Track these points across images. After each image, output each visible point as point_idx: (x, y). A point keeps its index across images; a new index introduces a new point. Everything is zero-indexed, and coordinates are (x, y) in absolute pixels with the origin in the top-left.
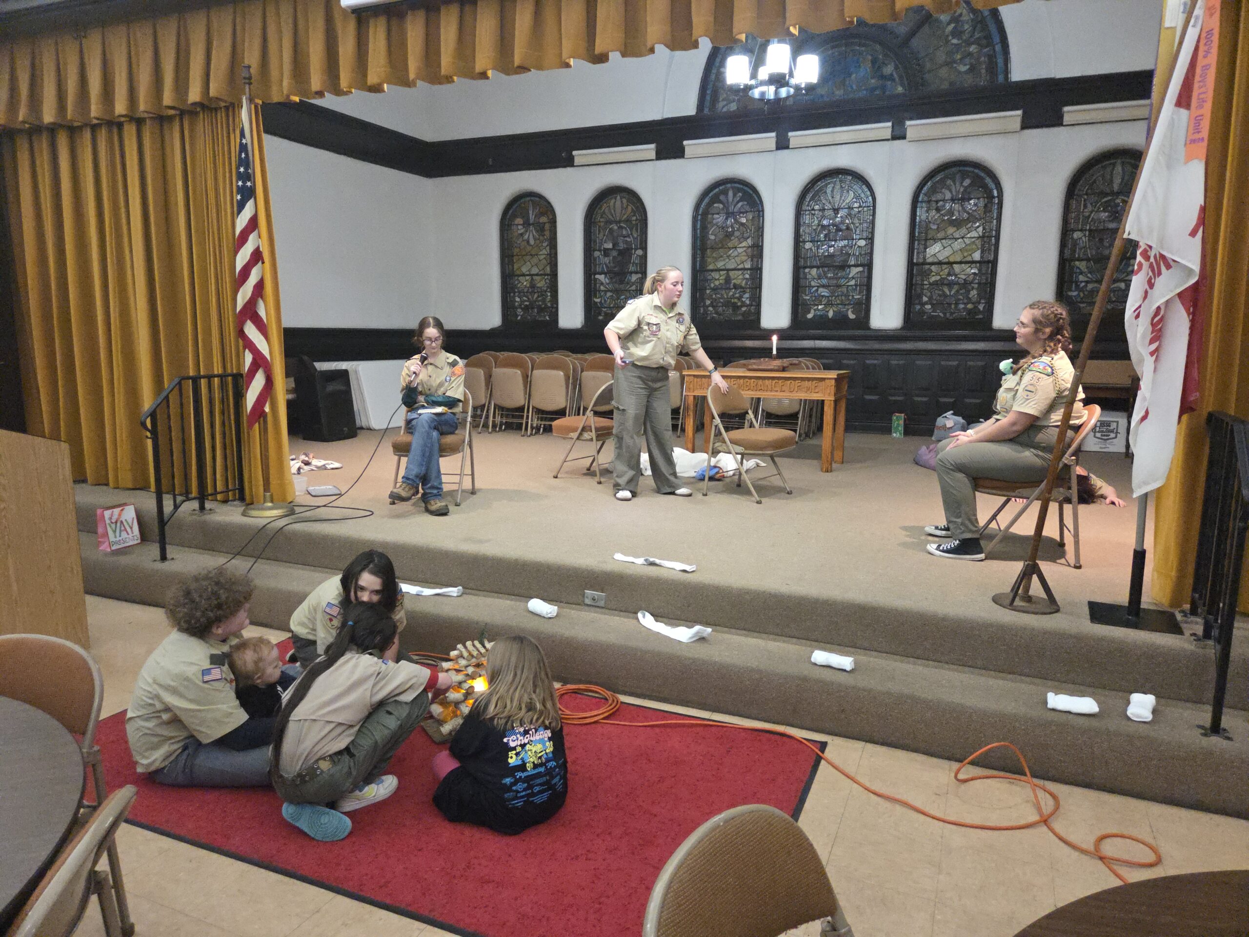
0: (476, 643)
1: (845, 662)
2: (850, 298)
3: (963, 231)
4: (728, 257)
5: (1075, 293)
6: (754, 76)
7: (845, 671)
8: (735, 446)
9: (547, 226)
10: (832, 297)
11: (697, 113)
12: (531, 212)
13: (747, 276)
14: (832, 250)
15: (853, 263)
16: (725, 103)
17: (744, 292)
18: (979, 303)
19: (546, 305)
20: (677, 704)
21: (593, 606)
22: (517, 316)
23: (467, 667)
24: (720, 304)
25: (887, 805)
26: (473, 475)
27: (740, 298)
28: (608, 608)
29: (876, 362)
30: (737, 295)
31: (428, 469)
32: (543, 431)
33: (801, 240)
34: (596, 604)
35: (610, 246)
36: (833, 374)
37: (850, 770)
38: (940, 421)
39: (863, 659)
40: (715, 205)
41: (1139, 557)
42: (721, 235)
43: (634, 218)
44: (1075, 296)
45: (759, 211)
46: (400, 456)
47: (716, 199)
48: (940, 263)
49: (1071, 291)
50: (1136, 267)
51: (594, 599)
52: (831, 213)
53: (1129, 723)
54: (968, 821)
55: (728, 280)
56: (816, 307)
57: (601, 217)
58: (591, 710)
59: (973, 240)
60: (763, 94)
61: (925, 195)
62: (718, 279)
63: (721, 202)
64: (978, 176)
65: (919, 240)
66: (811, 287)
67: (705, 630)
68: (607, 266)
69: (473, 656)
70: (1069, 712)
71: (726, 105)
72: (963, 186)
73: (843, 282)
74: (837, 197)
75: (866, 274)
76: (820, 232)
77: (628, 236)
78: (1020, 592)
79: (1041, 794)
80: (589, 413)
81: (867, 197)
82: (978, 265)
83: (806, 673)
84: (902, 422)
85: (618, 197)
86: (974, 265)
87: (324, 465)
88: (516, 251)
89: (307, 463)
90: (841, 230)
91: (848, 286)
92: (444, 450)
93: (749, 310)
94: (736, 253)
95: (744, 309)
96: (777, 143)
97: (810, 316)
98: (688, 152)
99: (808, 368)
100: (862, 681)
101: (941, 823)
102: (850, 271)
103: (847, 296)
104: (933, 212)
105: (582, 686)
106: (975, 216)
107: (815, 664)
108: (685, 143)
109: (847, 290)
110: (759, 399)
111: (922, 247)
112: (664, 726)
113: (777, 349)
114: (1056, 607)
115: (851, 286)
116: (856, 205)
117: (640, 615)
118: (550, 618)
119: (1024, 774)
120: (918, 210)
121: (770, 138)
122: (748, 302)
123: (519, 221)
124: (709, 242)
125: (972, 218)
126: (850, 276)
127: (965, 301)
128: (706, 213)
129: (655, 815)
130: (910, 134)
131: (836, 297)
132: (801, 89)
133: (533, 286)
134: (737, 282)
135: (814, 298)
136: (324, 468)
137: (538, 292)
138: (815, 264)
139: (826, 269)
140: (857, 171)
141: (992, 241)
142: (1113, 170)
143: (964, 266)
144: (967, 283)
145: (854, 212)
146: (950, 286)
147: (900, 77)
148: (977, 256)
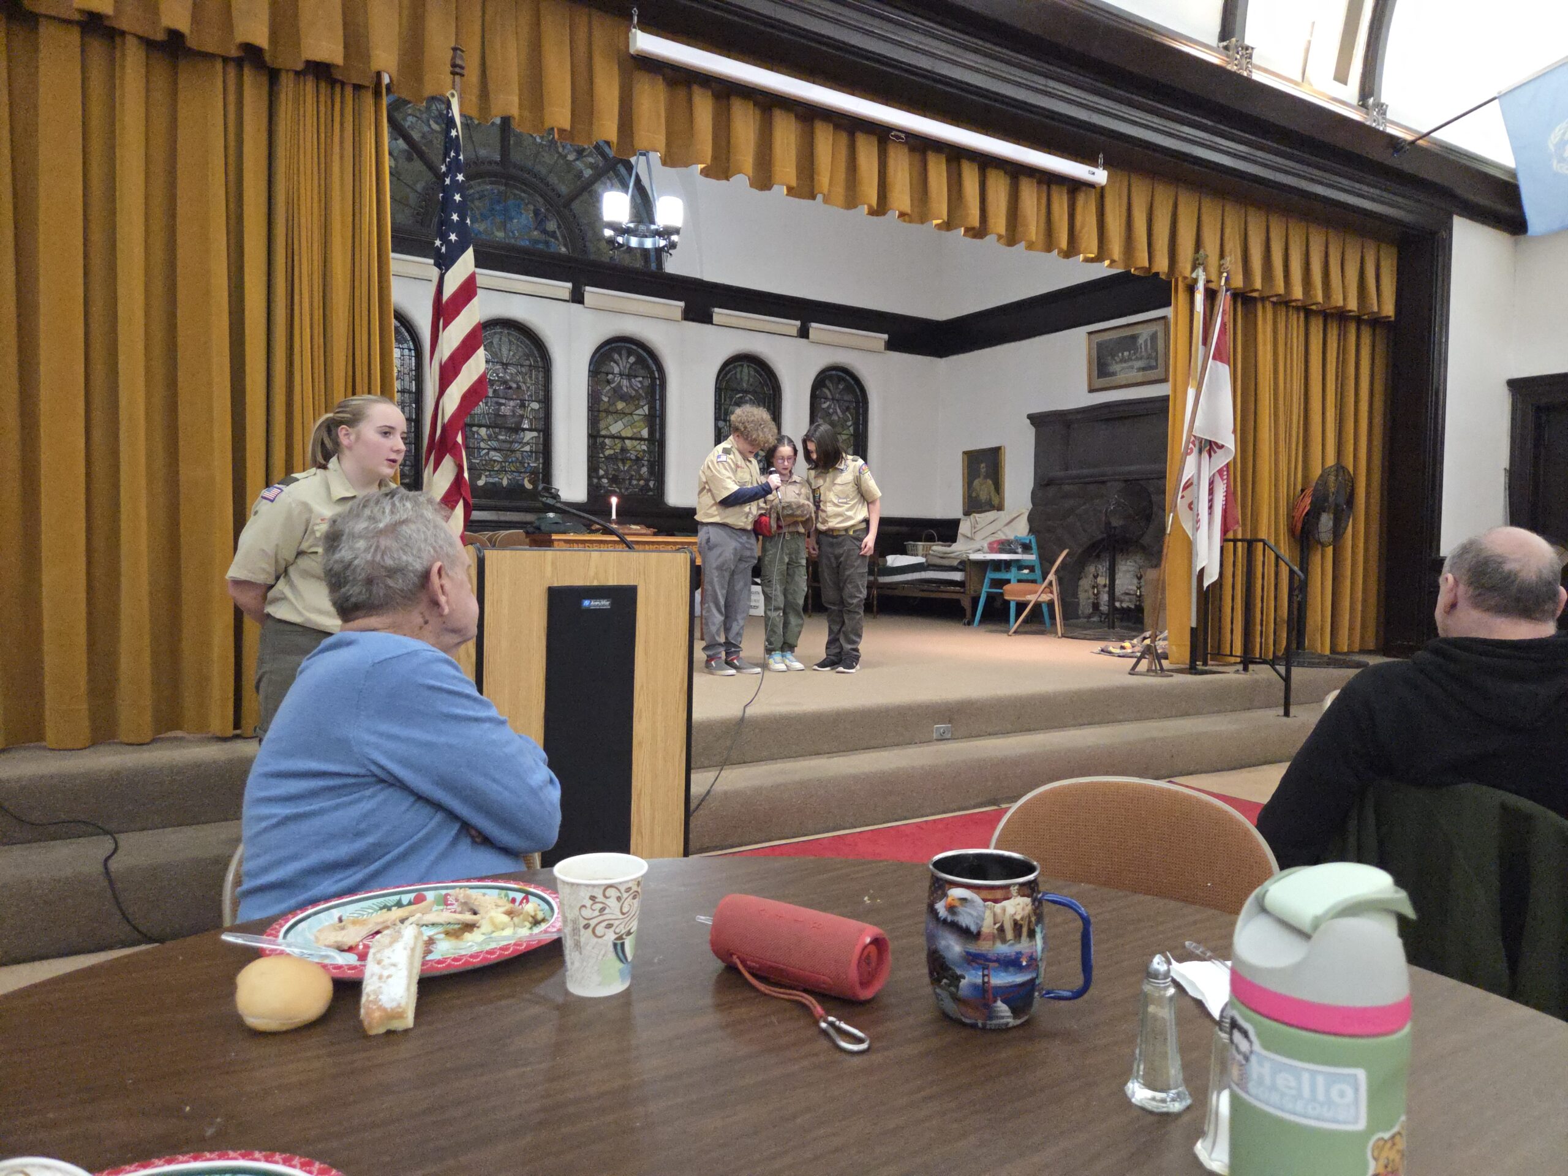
2: (526, 465)
3: (632, 407)
10: (505, 462)
14: (502, 409)
15: (526, 426)
18: (651, 480)
34: (943, 738)
48: (613, 437)
52: (499, 367)
56: (487, 473)
59: (641, 417)
61: (599, 365)
64: (642, 355)
66: (479, 448)
72: (630, 363)
75: (544, 440)
82: (647, 442)
86: (642, 442)
91: (523, 452)
102: (523, 436)
103: (522, 463)
106: (641, 394)
109: (522, 457)
111: (600, 420)
115: (526, 452)
116: (527, 363)
125: (638, 396)
126: (525, 441)
127: (638, 477)
130: (588, 300)
131: (510, 463)
135: (484, 462)
138: (483, 422)
139: (497, 430)
140: (532, 327)
141: (657, 421)
142: (741, 371)
143: (635, 443)
144: (638, 459)
145: (524, 370)
146: (623, 461)
147: (564, 237)
148: (645, 433)
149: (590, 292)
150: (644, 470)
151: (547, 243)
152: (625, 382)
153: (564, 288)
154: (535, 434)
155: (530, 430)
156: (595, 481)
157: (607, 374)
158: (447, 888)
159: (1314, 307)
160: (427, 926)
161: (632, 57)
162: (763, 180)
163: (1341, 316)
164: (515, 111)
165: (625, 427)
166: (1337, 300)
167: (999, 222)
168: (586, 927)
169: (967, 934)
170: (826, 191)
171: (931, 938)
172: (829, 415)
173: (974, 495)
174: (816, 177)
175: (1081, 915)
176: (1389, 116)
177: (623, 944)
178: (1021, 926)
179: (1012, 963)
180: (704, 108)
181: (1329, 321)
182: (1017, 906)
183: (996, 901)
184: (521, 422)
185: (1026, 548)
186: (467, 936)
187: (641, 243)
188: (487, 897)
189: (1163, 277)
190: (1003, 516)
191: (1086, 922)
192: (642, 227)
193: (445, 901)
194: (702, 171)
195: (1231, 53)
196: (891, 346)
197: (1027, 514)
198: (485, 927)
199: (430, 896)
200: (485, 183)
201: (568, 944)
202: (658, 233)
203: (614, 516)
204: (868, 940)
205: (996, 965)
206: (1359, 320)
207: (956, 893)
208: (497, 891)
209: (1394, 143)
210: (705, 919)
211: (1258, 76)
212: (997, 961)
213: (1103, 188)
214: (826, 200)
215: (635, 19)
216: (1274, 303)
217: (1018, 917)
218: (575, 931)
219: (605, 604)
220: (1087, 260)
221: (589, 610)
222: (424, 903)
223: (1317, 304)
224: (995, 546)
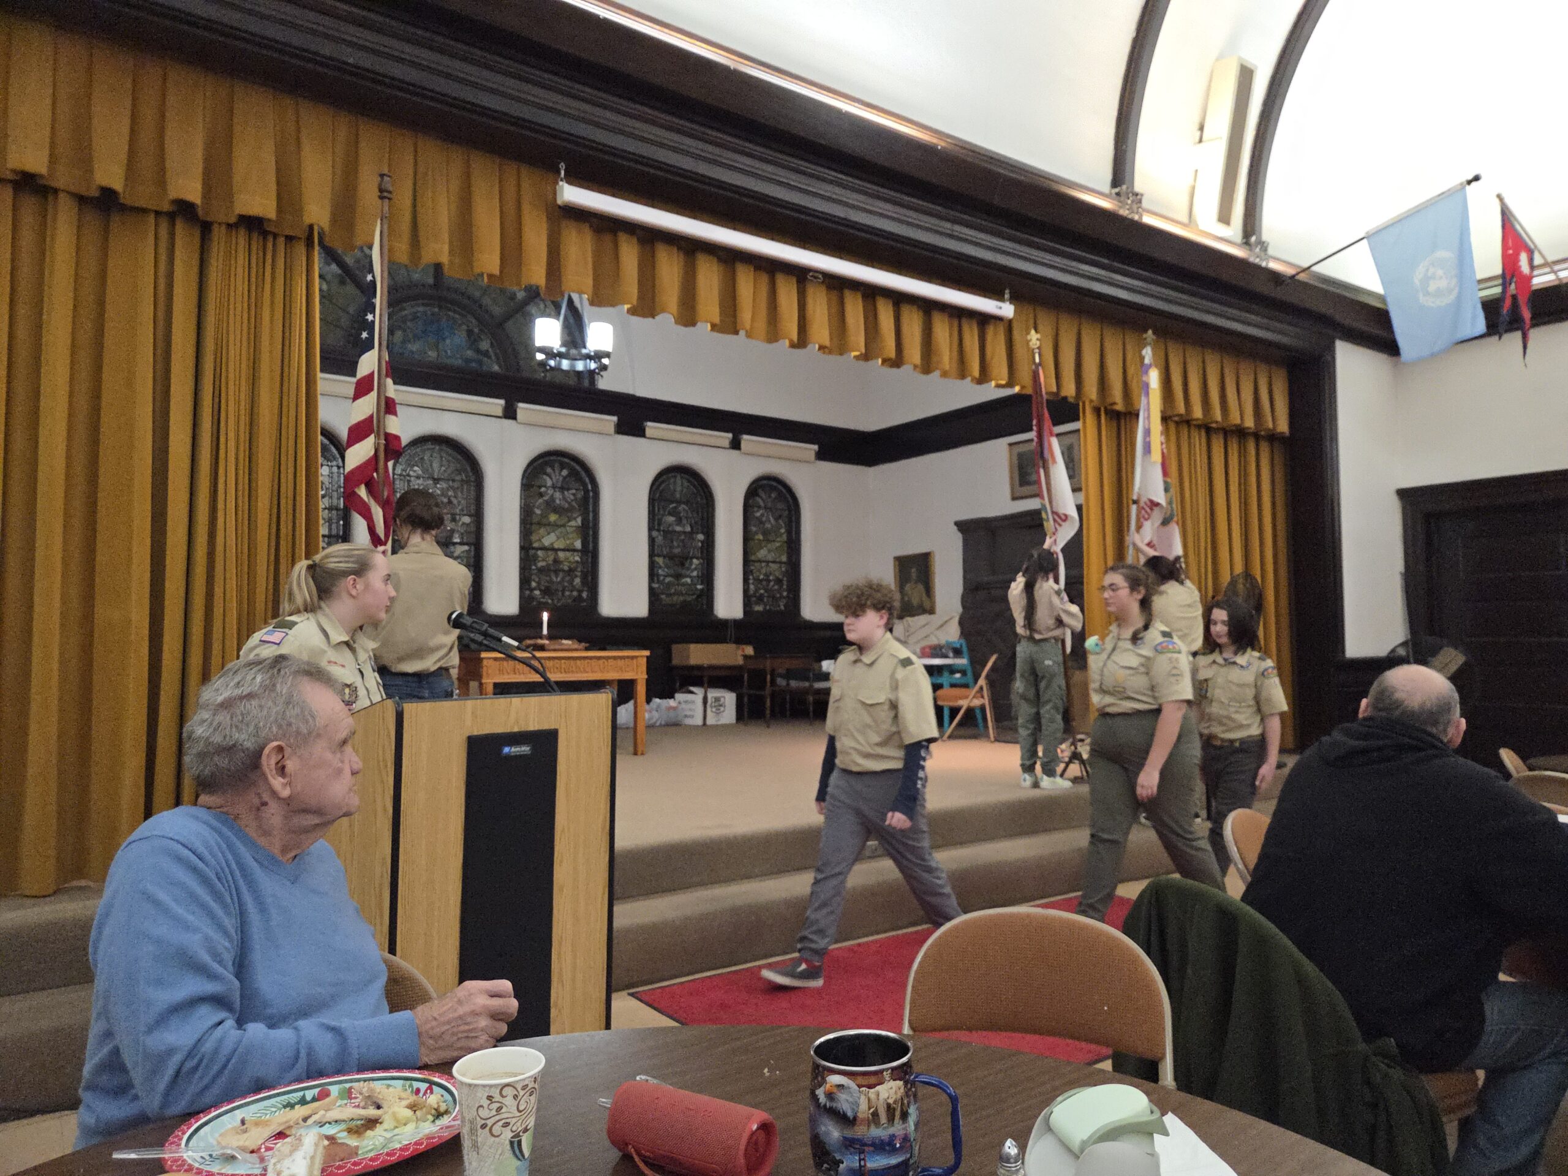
3: (564, 520)
15: (458, 540)
18: (584, 590)
48: (546, 549)
52: (430, 482)
59: (574, 529)
61: (531, 479)
64: (576, 468)
72: (563, 476)
75: (473, 553)
82: (580, 553)
86: (575, 553)
102: (455, 549)
106: (574, 506)
111: (531, 532)
125: (571, 508)
127: (571, 588)
130: (520, 414)
140: (466, 444)
141: (590, 532)
142: (675, 483)
143: (568, 554)
144: (571, 571)
145: (456, 485)
146: (556, 572)
147: (496, 354)
148: (578, 544)
149: (522, 407)
150: (577, 581)
151: (480, 363)
152: (558, 495)
153: (497, 405)
154: (466, 548)
155: (461, 544)
156: (527, 592)
157: (540, 487)
158: (351, 1081)
159: (1214, 425)
160: (330, 1123)
161: (560, 207)
162: (688, 316)
163: (1240, 433)
164: (444, 259)
165: (558, 538)
166: (1235, 418)
167: (914, 352)
168: (484, 1126)
169: (845, 1120)
170: (748, 327)
171: (813, 1122)
172: (761, 522)
173: (906, 599)
174: (738, 315)
175: (949, 1095)
176: (1271, 251)
177: (519, 1142)
178: (894, 1109)
179: (884, 1146)
180: (629, 254)
181: (1229, 438)
182: (890, 1090)
183: (870, 1087)
184: (451, 537)
185: (957, 652)
186: (369, 1133)
187: (572, 366)
188: (391, 1089)
189: (1071, 400)
190: (935, 620)
191: (954, 1100)
192: (573, 352)
193: (348, 1094)
194: (629, 311)
195: (1122, 199)
196: (821, 456)
197: (956, 620)
198: (388, 1123)
199: (334, 1090)
200: (418, 305)
201: (466, 1143)
202: (588, 357)
203: (545, 631)
204: (755, 1127)
205: (872, 1149)
206: (1257, 436)
207: (835, 1079)
208: (401, 1082)
209: (1276, 278)
210: (605, 1101)
211: (1148, 220)
212: (873, 1145)
213: (1010, 321)
214: (749, 335)
215: (563, 173)
216: (1177, 423)
217: (891, 1101)
218: (473, 1131)
219: (525, 749)
220: (998, 386)
221: (509, 758)
222: (327, 1100)
223: (1217, 422)
224: (927, 650)
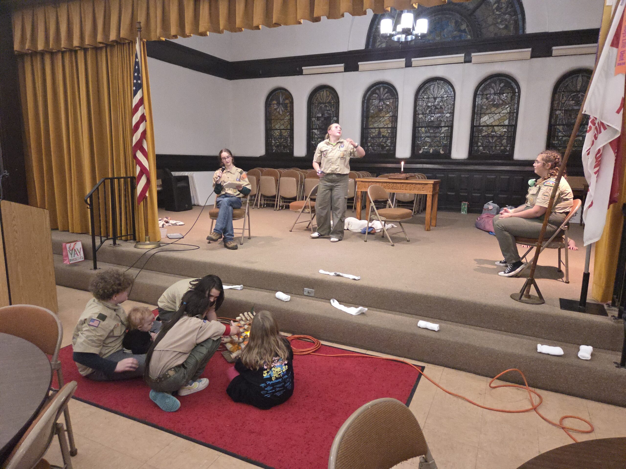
0: (249, 313)
1: (435, 326)
2: (441, 143)
3: (500, 109)
4: (380, 121)
5: (557, 142)
6: (394, 29)
7: (434, 331)
8: (381, 217)
9: (289, 105)
10: (432, 142)
11: (365, 48)
12: (281, 98)
13: (389, 131)
14: (432, 118)
15: (443, 125)
16: (380, 43)
17: (388, 139)
18: (507, 146)
19: (287, 145)
20: (350, 346)
21: (308, 296)
22: (273, 150)
23: (244, 325)
24: (375, 145)
25: (455, 399)
26: (249, 229)
27: (385, 142)
28: (316, 297)
29: (453, 176)
30: (384, 141)
31: (226, 225)
32: (285, 208)
33: (417, 113)
34: (309, 295)
35: (320, 115)
36: (432, 181)
37: (437, 381)
38: (486, 206)
39: (444, 325)
40: (374, 95)
41: (586, 276)
42: (376, 110)
43: (333, 101)
44: (556, 144)
45: (396, 99)
46: (213, 219)
47: (374, 92)
48: (488, 126)
49: (554, 141)
50: (588, 129)
51: (309, 293)
52: (433, 99)
53: (580, 360)
54: (495, 407)
55: (379, 133)
56: (424, 148)
57: (316, 101)
58: (306, 348)
59: (505, 114)
60: (399, 39)
61: (481, 91)
62: (375, 133)
63: (376, 93)
64: (508, 82)
65: (477, 114)
66: (421, 137)
67: (364, 309)
68: (319, 126)
69: (247, 320)
70: (548, 354)
71: (381, 44)
72: (501, 87)
73: (438, 135)
74: (436, 92)
75: (450, 131)
76: (427, 109)
77: (329, 110)
78: (525, 293)
79: (533, 395)
80: (308, 199)
81: (451, 92)
82: (507, 127)
83: (415, 332)
84: (466, 206)
85: (325, 91)
86: (504, 127)
87: (175, 223)
88: (273, 117)
89: (167, 222)
90: (437, 108)
91: (440, 137)
92: (235, 217)
93: (390, 148)
94: (384, 120)
95: (387, 148)
96: (406, 65)
97: (421, 152)
98: (361, 68)
99: (419, 178)
100: (443, 337)
101: (482, 409)
102: (441, 130)
103: (440, 142)
104: (485, 100)
105: (302, 336)
106: (506, 102)
107: (420, 327)
108: (359, 63)
109: (440, 139)
110: (394, 194)
111: (478, 117)
112: (343, 356)
113: (404, 168)
114: (543, 301)
115: (442, 137)
116: (445, 96)
117: (332, 301)
118: (286, 302)
119: (525, 385)
120: (477, 98)
121: (402, 61)
122: (389, 144)
123: (275, 102)
124: (370, 114)
125: (504, 103)
126: (442, 132)
127: (500, 145)
128: (369, 99)
129: (337, 401)
130: (474, 60)
131: (434, 142)
132: (419, 36)
133: (281, 135)
134: (385, 134)
135: (423, 143)
136: (175, 224)
137: (284, 138)
138: (424, 125)
139: (429, 128)
140: (446, 78)
141: (514, 115)
142: (577, 79)
143: (500, 128)
144: (501, 136)
145: (444, 99)
146: (492, 137)
147: (470, 30)
148: (506, 122)
149: (474, 55)
150: (505, 141)
152: (496, 97)
153: (461, 57)
155: (445, 127)
156: (476, 148)
157: (487, 95)
184: (440, 124)
